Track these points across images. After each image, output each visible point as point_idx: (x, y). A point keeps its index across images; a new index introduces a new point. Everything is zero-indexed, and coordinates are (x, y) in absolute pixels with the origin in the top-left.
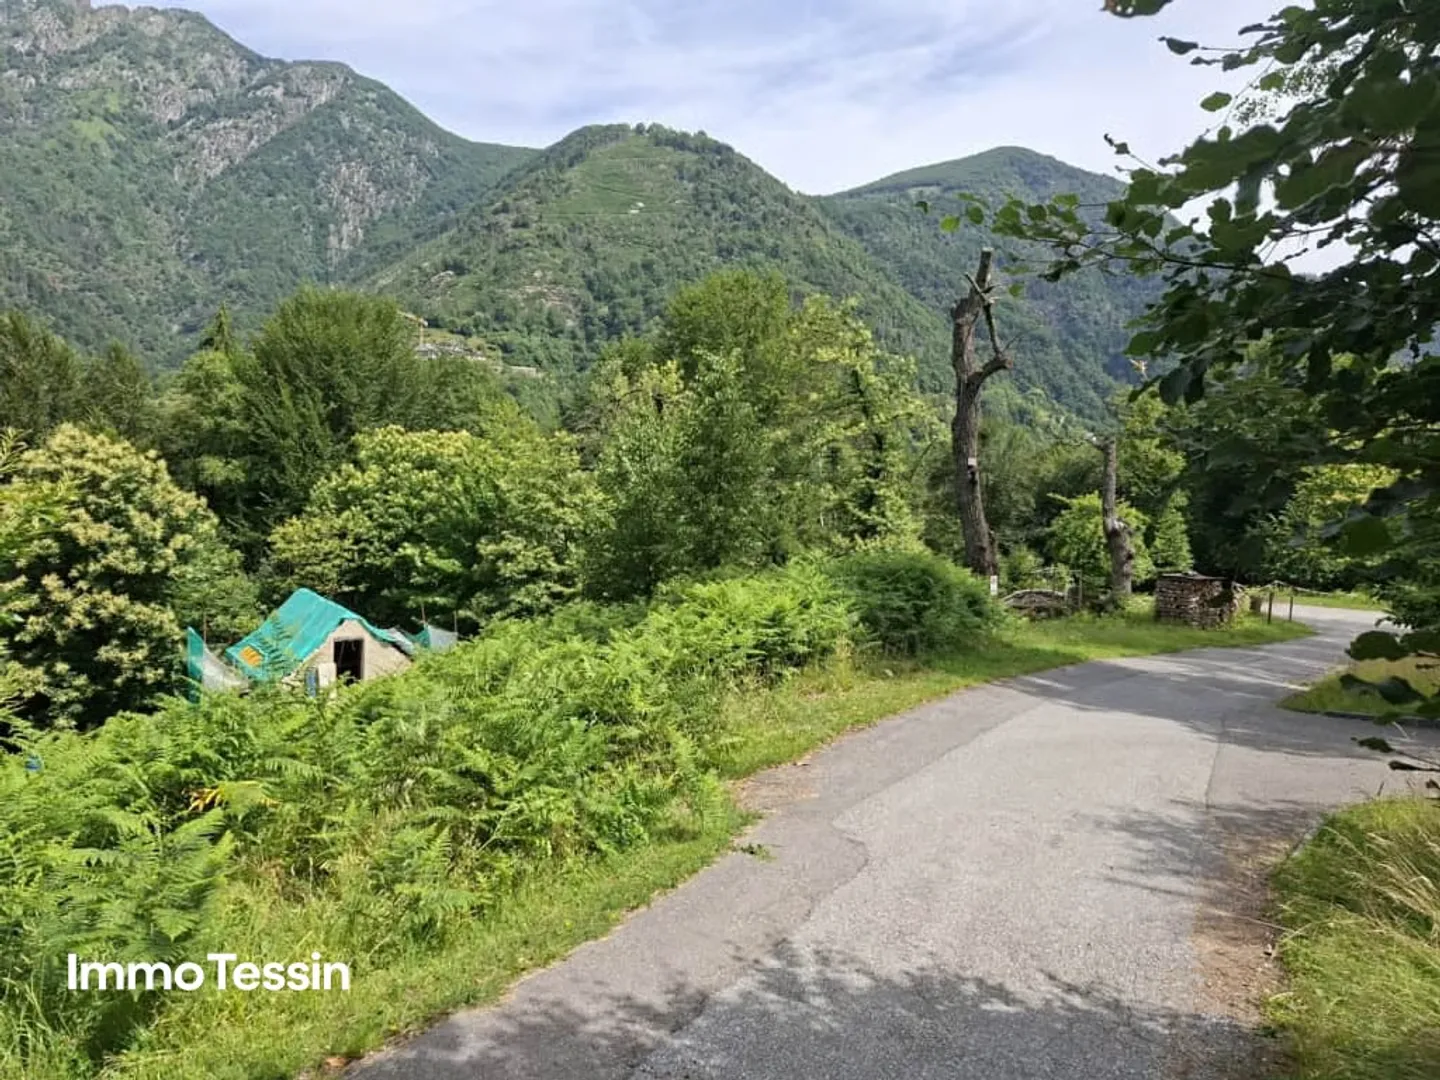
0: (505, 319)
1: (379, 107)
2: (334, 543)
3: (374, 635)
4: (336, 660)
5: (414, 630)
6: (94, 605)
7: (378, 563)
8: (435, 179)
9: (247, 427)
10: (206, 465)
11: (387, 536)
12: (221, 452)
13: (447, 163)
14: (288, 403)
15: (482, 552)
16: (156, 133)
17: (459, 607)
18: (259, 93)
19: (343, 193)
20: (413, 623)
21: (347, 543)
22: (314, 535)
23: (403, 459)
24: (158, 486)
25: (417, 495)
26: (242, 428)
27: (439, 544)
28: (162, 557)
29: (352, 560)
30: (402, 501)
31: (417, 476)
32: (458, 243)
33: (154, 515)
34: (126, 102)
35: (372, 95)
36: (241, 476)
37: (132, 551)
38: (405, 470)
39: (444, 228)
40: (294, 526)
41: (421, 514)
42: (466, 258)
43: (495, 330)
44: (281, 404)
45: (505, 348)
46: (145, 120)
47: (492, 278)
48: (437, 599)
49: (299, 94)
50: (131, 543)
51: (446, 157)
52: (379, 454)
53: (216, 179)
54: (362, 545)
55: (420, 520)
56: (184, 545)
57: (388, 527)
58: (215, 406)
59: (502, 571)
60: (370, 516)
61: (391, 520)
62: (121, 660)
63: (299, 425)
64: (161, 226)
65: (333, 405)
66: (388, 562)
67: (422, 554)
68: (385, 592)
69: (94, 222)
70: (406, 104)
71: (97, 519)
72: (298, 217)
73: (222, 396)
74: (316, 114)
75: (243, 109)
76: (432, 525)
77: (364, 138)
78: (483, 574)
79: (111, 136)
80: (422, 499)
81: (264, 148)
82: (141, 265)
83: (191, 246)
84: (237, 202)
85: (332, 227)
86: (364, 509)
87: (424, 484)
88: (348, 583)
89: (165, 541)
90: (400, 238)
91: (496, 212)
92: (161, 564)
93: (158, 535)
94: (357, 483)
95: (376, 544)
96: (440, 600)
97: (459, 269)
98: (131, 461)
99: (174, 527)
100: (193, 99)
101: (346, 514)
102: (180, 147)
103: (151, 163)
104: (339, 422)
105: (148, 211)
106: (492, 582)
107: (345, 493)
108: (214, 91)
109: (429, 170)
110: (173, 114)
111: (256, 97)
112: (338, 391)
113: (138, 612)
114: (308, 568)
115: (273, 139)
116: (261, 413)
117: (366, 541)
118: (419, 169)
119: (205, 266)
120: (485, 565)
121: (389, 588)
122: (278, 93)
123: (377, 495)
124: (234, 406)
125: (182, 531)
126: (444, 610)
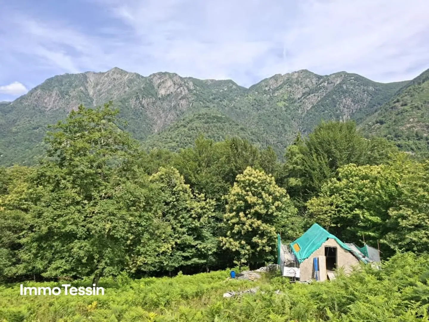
0: (399, 136)
1: (355, 80)
2: (328, 207)
3: (341, 247)
4: (326, 255)
5: (360, 245)
6: (252, 223)
7: (345, 216)
8: (373, 97)
9: (303, 168)
10: (290, 180)
11: (349, 205)
12: (295, 176)
13: (377, 92)
14: (316, 159)
15: (390, 214)
16: (295, 102)
17: (381, 238)
18: (321, 85)
19: (344, 107)
20: (360, 242)
21: (333, 207)
22: (321, 204)
23: (356, 176)
24: (271, 185)
25: (361, 190)
26: (301, 168)
27: (371, 210)
28: (272, 209)
29: (335, 214)
30: (355, 192)
31: (360, 182)
32: (381, 115)
33: (270, 195)
34: (288, 96)
35: (352, 78)
36: (300, 183)
37: (263, 206)
38: (356, 180)
39: (376, 111)
40: (314, 200)
41: (363, 197)
42: (384, 119)
43: (395, 140)
44: (313, 160)
45: (399, 146)
46: (293, 99)
47: (394, 124)
48: (370, 233)
49: (332, 83)
50: (263, 203)
51: (377, 90)
52: (346, 174)
53: (309, 110)
54: (339, 209)
55: (362, 200)
56: (278, 205)
57: (349, 202)
58: (293, 161)
59: (401, 224)
60: (342, 198)
61: (350, 199)
62: (258, 242)
63: (319, 166)
64: (295, 124)
65: (331, 159)
66: (349, 216)
67: (363, 214)
68: (348, 228)
69: (280, 126)
70: (363, 77)
71: (254, 195)
72: (331, 116)
73: (295, 158)
74: (336, 87)
75: (316, 90)
76: (367, 202)
77: (350, 90)
78: (391, 224)
79: (285, 105)
80: (364, 192)
81: (322, 100)
82: (291, 135)
83: (303, 128)
84: (314, 115)
85: (341, 117)
86: (340, 195)
87: (364, 185)
88: (334, 223)
89: (273, 204)
90: (361, 117)
91: (395, 103)
92: (271, 211)
93: (271, 201)
94: (337, 185)
95: (345, 208)
96: (372, 234)
97: (382, 123)
98: (264, 177)
99: (276, 199)
100: (304, 91)
101: (333, 196)
102: (301, 104)
103: (294, 109)
104: (333, 165)
105: (293, 121)
106: (395, 228)
107: (333, 189)
108: (309, 88)
109: (371, 95)
110: (299, 96)
111: (320, 87)
112: (332, 154)
113: (264, 226)
114: (319, 216)
115: (324, 97)
116: (307, 163)
117: (340, 207)
118: (368, 95)
119: (306, 133)
120: (392, 221)
121: (350, 227)
122: (326, 84)
123: (345, 189)
124: (299, 162)
125: (278, 200)
126: (374, 238)
